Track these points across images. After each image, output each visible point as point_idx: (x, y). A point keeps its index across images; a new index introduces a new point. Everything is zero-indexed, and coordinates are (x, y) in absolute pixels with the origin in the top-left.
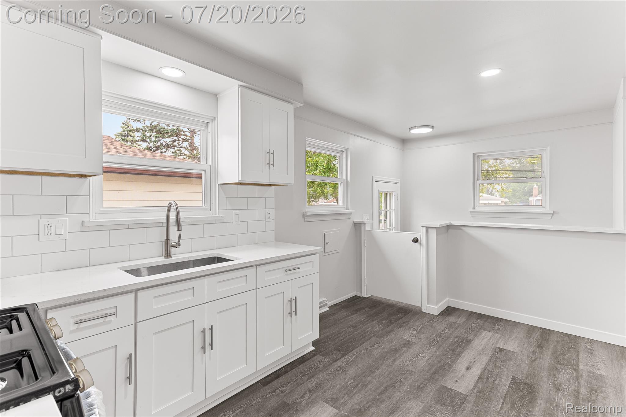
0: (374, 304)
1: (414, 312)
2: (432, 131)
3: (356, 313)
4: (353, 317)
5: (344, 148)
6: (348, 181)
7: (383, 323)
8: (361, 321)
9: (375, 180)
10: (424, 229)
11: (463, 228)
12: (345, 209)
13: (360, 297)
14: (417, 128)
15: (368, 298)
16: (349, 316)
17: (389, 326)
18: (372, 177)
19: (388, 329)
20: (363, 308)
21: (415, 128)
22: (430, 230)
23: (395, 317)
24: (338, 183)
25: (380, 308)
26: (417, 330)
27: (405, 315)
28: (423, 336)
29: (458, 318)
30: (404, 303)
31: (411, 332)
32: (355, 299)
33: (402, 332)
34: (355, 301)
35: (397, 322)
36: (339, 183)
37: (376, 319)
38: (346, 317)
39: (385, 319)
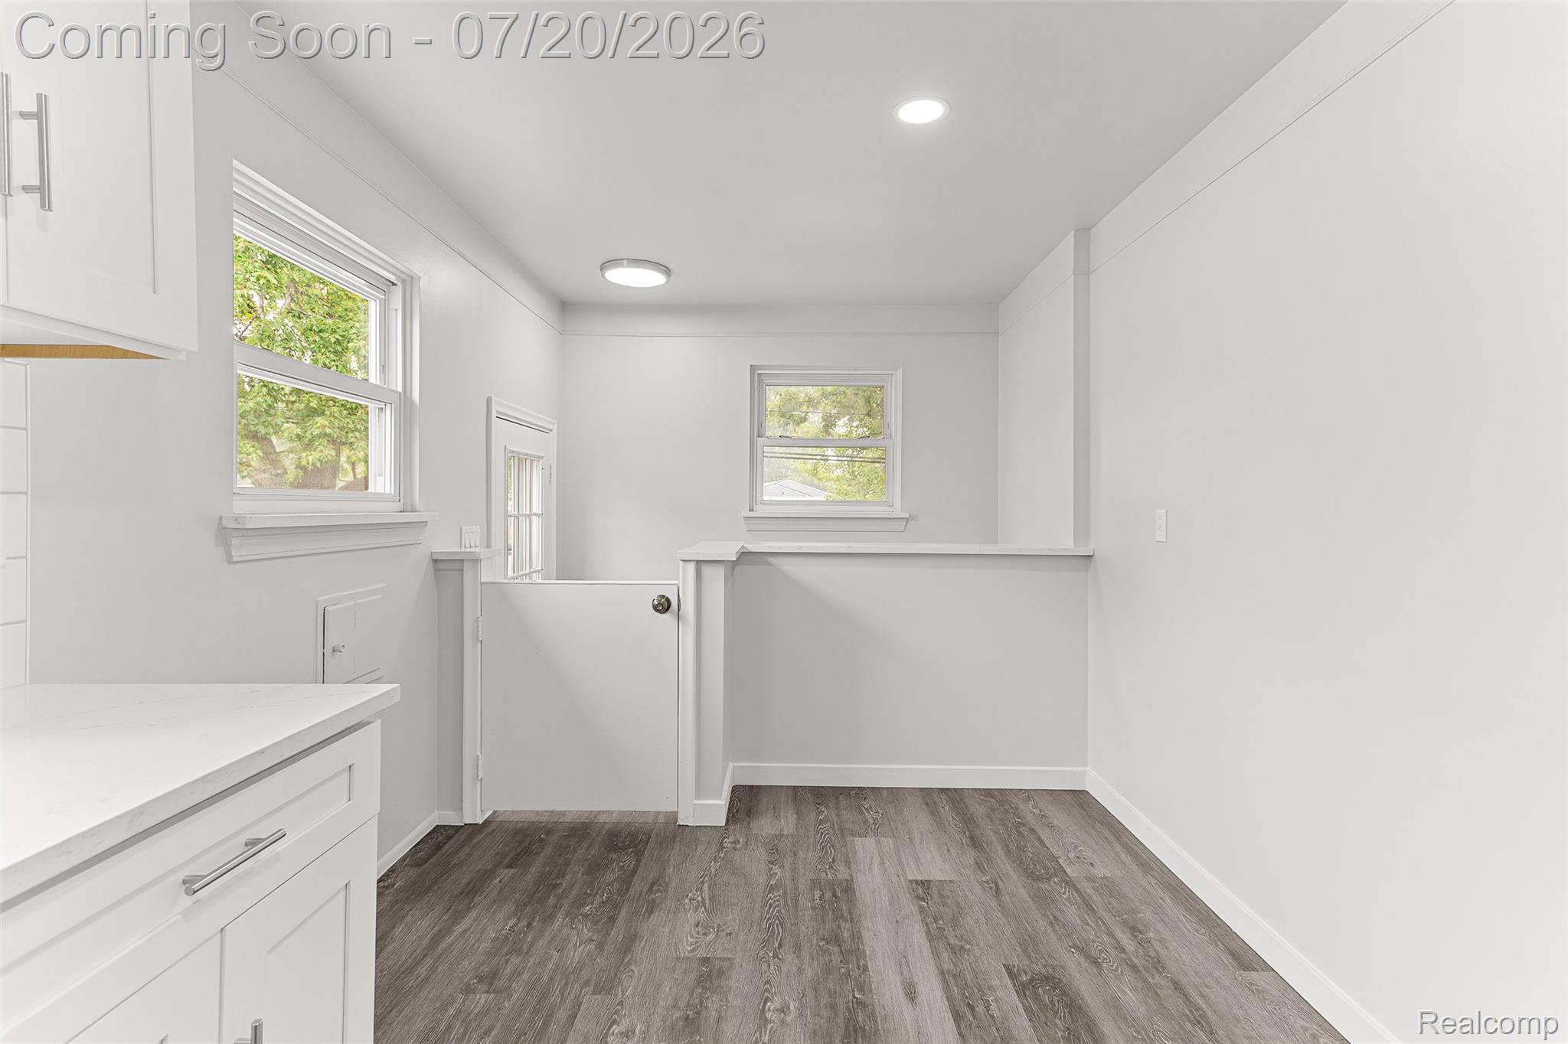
0: (520, 842)
1: (658, 835)
2: (667, 283)
3: (469, 909)
4: (465, 931)
5: (394, 271)
6: (412, 402)
7: (586, 916)
8: (506, 938)
9: (498, 412)
10: (691, 568)
11: (773, 560)
12: (400, 507)
13: (458, 829)
14: (628, 266)
15: (486, 823)
16: (447, 930)
17: (612, 920)
18: (489, 401)
19: (618, 932)
20: (486, 875)
21: (622, 266)
22: (706, 570)
23: (613, 871)
24: (367, 407)
25: (547, 851)
26: (704, 905)
27: (639, 855)
28: (732, 918)
29: (777, 817)
30: (615, 811)
31: (692, 917)
32: (440, 840)
33: (667, 930)
34: (444, 850)
35: (631, 892)
36: (372, 407)
37: (555, 907)
38: (436, 941)
39: (586, 893)
